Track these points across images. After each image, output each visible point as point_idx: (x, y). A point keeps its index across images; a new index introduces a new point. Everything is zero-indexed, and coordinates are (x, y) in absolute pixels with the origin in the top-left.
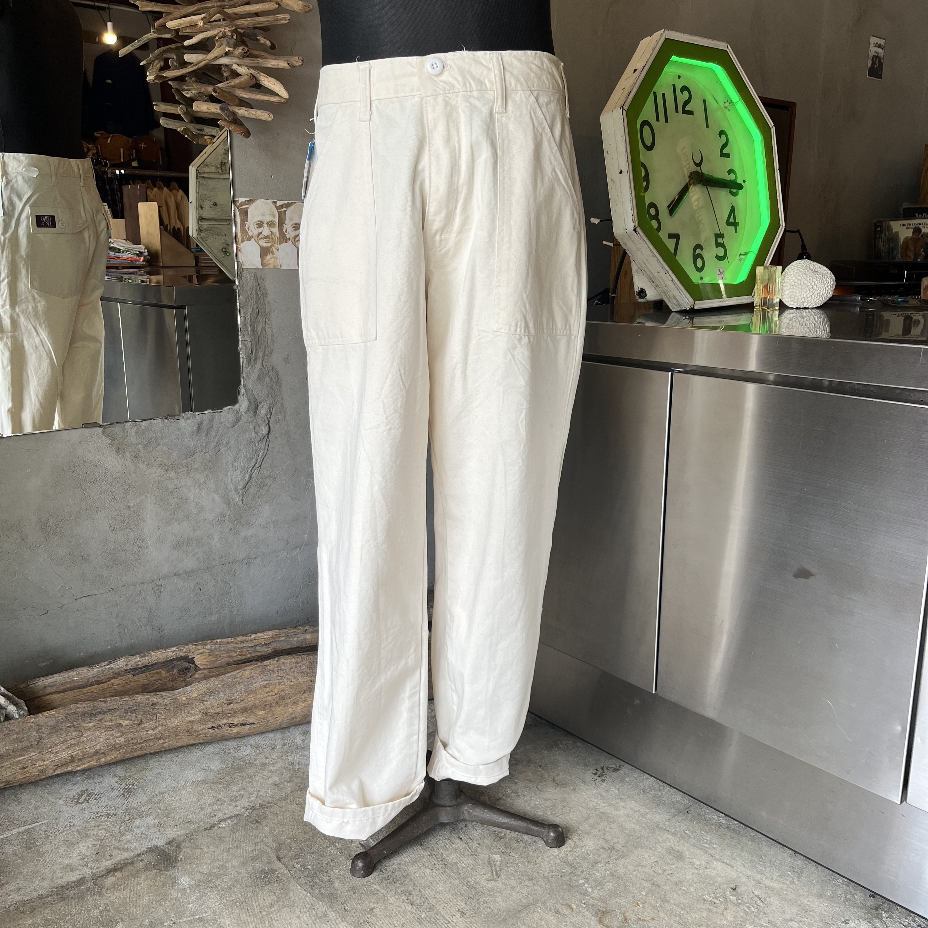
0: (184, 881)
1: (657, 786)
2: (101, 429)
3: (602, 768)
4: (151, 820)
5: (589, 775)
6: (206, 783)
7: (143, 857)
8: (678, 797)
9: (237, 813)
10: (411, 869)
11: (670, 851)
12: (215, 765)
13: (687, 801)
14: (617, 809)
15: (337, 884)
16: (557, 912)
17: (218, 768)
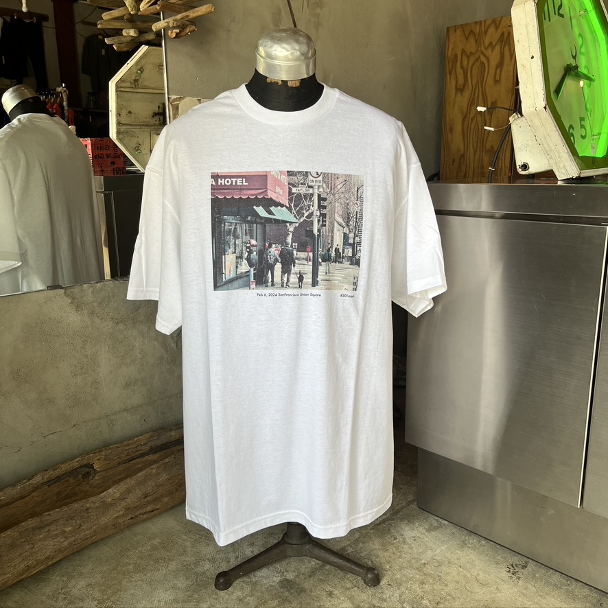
1: (564, 581)
2: (63, 291)
3: (512, 565)
5: (504, 574)
8: (586, 591)
12: (182, 583)
13: (595, 594)
17: (185, 585)
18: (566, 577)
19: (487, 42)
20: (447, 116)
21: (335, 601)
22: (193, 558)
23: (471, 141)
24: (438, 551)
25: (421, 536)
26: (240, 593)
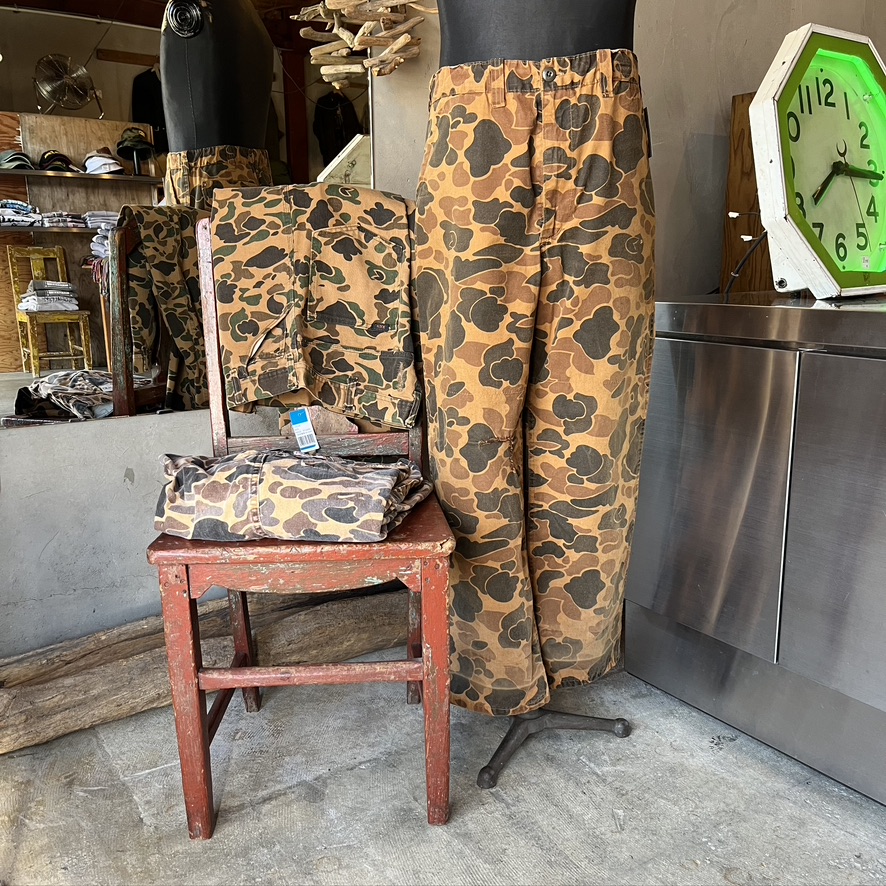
0: (332, 813)
1: (775, 756)
3: (719, 737)
4: (299, 758)
5: (706, 743)
7: (293, 790)
9: (374, 757)
10: (539, 818)
11: (791, 818)
13: (806, 773)
14: (735, 775)
15: (471, 826)
16: (682, 866)
18: (778, 753)
25: (624, 701)
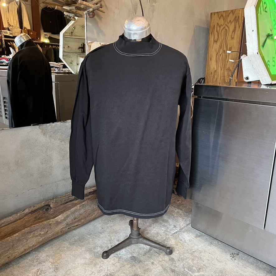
1: (255, 261)
2: (38, 127)
3: (232, 253)
6: (86, 264)
8: (265, 266)
12: (88, 256)
17: (89, 257)
18: (256, 259)
19: (229, 20)
20: (209, 53)
21: (155, 267)
22: (93, 246)
23: (220, 65)
24: (200, 246)
26: (113, 262)
